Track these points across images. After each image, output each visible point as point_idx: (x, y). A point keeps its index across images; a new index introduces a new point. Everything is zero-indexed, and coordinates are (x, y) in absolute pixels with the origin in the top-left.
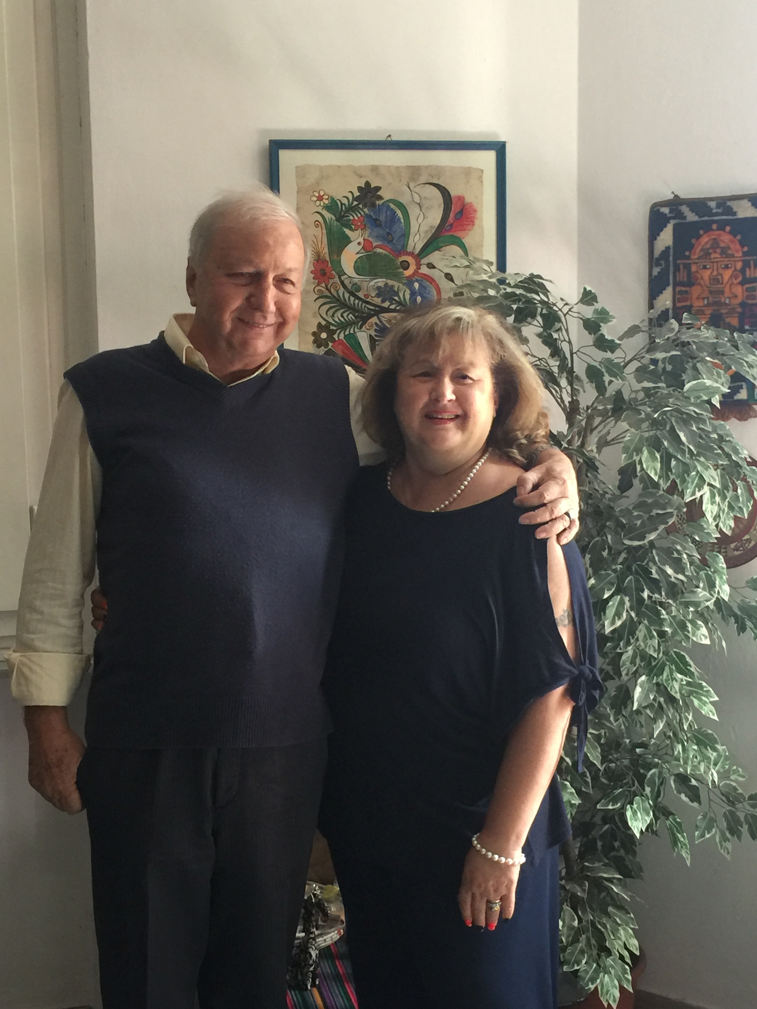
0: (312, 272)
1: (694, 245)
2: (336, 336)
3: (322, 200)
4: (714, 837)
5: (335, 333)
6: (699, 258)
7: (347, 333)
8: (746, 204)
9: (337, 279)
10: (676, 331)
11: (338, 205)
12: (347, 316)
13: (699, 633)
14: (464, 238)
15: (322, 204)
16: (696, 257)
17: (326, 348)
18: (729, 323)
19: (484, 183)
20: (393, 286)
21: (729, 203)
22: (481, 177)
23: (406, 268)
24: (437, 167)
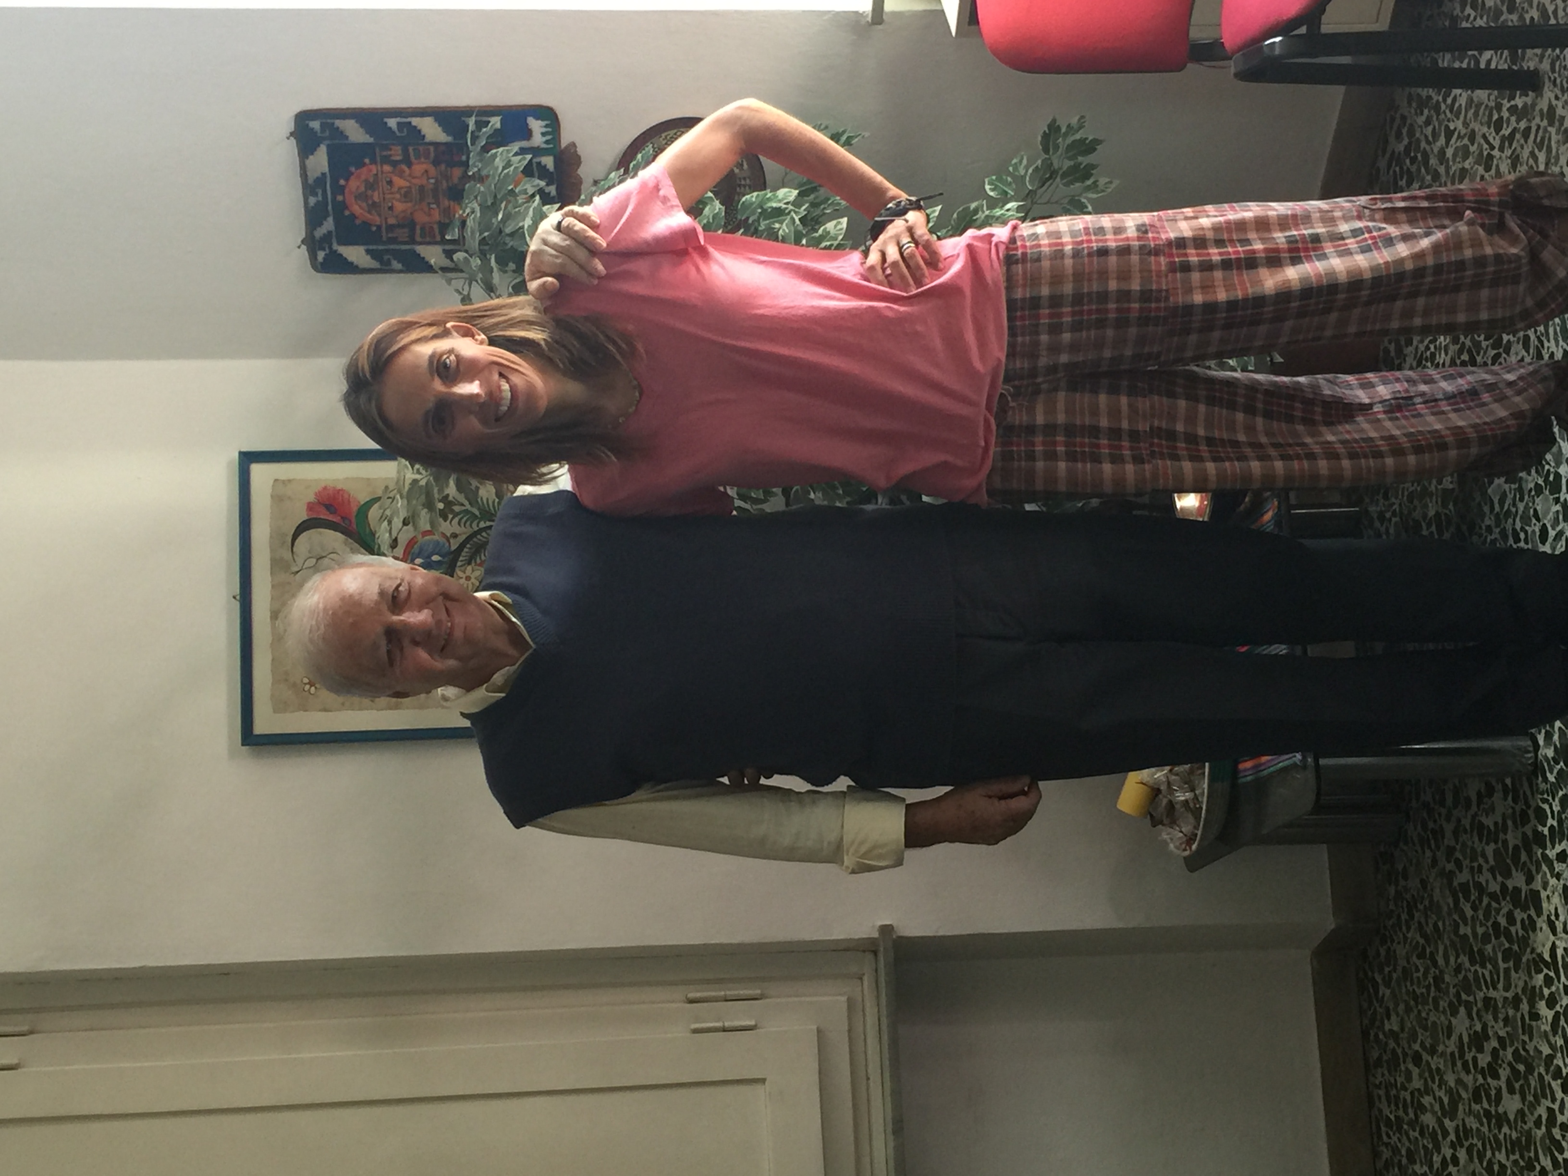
1: (363, 222)
6: (380, 215)
8: (311, 161)
10: (466, 255)
14: (359, 502)
16: (378, 219)
18: (459, 179)
19: (291, 478)
21: (310, 181)
22: (283, 482)
24: (271, 537)
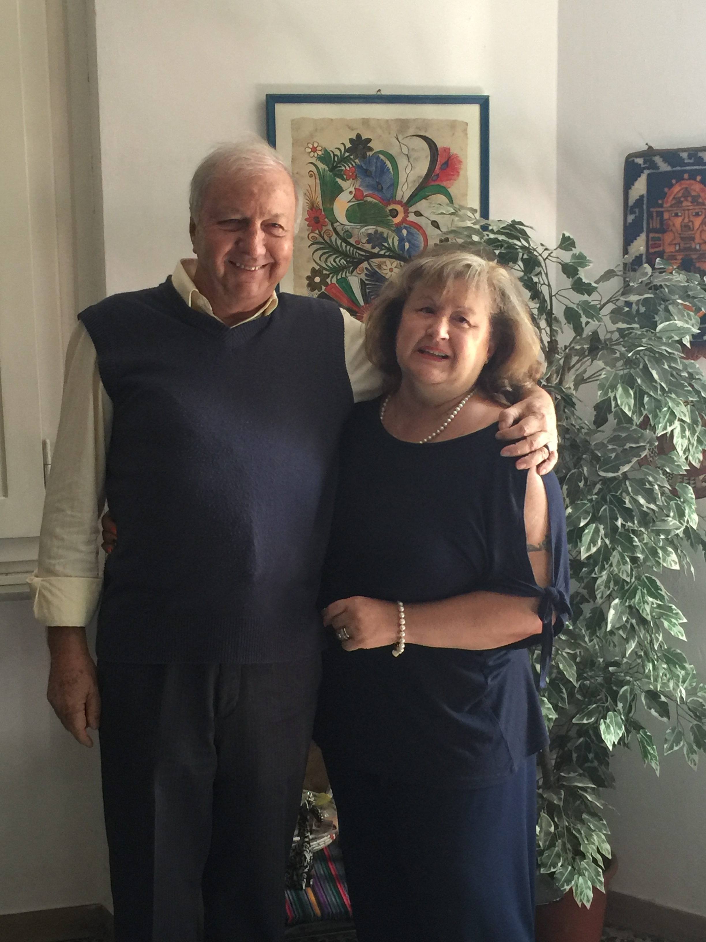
0: (306, 220)
1: (666, 194)
2: (328, 280)
3: (316, 152)
4: (682, 749)
5: (329, 277)
6: (671, 206)
7: (339, 277)
9: (330, 227)
10: (649, 276)
11: (331, 156)
12: (339, 261)
13: (669, 559)
14: (449, 188)
15: (316, 155)
16: (669, 205)
17: (319, 291)
18: (699, 268)
19: (468, 136)
20: (382, 233)
21: (700, 154)
22: (465, 130)
23: (395, 216)
24: (424, 120)
